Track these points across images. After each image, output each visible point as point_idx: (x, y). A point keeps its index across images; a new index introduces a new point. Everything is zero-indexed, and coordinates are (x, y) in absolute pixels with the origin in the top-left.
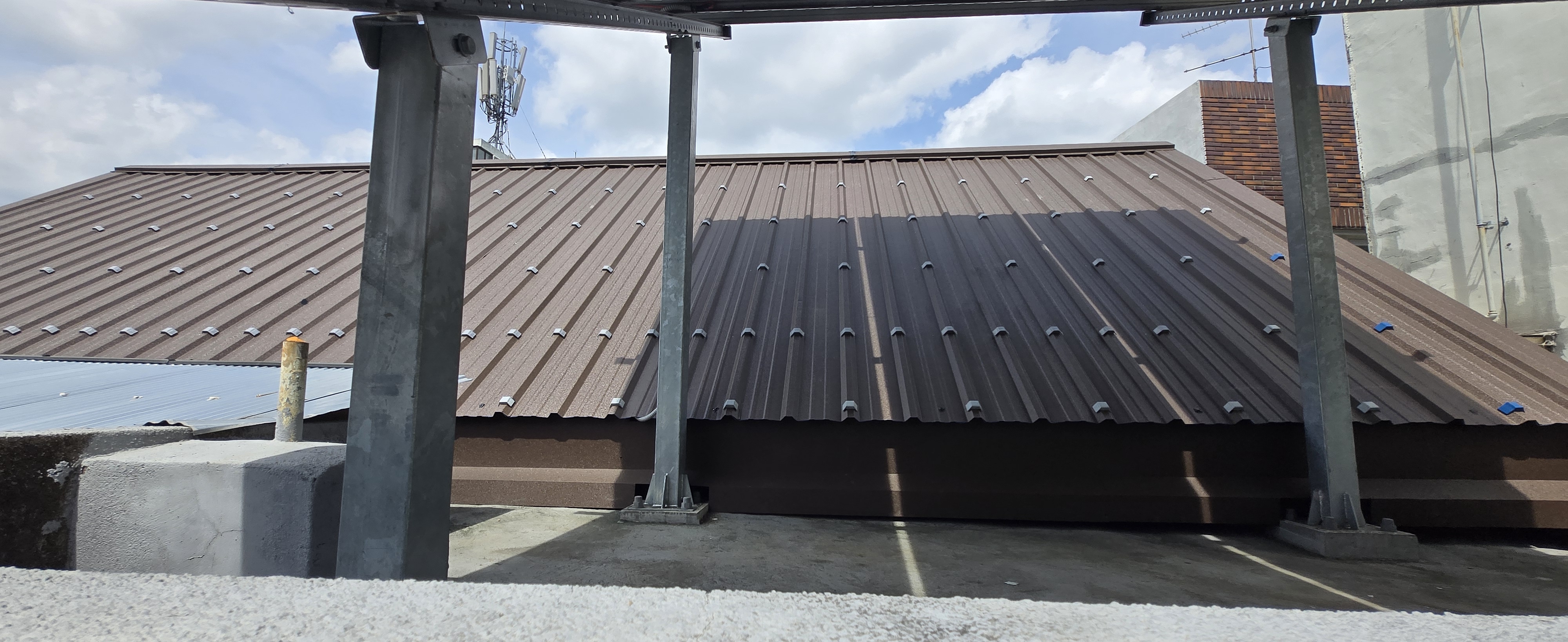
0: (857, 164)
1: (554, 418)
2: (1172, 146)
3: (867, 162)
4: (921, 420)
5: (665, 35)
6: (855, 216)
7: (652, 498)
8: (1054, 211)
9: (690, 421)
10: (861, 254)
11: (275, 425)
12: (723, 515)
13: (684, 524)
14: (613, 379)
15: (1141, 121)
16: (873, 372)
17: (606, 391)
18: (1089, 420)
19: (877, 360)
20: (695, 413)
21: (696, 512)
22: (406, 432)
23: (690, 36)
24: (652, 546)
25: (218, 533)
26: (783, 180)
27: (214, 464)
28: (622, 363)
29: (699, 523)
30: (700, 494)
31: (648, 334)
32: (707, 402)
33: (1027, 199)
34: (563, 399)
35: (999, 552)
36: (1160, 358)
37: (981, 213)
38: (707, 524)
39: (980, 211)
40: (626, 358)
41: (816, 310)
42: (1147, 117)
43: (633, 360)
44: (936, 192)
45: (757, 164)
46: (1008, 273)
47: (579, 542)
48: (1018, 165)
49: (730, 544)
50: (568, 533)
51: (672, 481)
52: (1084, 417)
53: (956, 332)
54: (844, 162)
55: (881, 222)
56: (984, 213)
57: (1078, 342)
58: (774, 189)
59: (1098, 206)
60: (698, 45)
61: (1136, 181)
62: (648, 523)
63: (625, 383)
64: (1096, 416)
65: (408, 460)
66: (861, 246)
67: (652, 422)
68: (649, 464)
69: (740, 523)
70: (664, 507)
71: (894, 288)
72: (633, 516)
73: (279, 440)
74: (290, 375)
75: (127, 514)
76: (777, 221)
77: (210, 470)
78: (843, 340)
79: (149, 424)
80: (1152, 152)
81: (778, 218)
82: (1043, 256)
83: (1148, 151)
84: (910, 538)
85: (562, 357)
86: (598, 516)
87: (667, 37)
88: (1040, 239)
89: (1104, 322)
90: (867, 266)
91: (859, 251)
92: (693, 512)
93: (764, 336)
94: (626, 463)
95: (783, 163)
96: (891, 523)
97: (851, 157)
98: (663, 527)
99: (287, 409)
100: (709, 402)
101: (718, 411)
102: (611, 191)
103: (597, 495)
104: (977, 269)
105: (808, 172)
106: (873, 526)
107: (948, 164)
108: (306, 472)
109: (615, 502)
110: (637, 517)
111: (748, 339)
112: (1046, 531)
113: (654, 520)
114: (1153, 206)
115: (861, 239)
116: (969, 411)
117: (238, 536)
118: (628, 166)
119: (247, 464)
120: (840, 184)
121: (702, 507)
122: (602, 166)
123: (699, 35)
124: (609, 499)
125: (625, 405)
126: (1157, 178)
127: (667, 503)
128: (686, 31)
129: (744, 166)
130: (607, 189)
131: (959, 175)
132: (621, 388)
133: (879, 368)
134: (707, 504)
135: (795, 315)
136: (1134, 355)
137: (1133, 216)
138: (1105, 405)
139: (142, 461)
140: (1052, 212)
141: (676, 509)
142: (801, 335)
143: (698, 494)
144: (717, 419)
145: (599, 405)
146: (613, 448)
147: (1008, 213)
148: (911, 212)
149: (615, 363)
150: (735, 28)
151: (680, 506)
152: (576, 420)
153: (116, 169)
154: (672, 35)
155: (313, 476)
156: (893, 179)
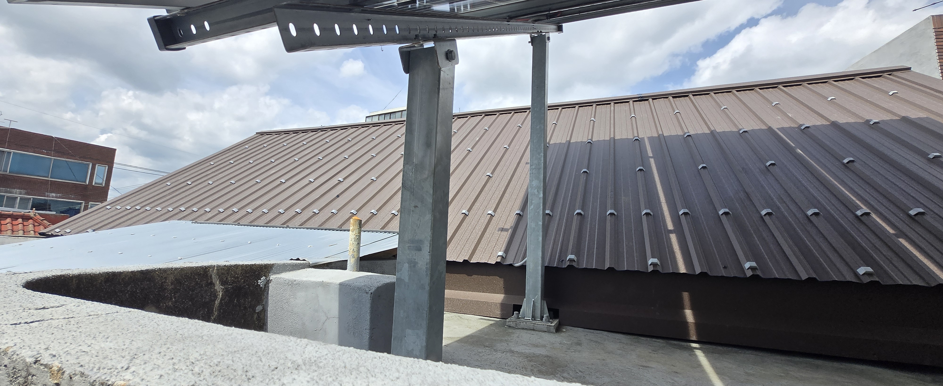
0: (643, 102)
1: (465, 261)
2: (909, 69)
3: (650, 100)
4: (709, 273)
5: (529, 35)
6: (645, 136)
7: (524, 314)
8: (804, 124)
9: (546, 267)
10: (652, 161)
11: (347, 262)
12: (569, 328)
13: (546, 331)
14: (497, 240)
15: (874, 52)
16: (669, 240)
17: (494, 248)
18: (854, 280)
19: (671, 232)
20: (549, 262)
21: (553, 325)
22: (426, 272)
23: (543, 34)
24: (530, 344)
25: (328, 318)
26: (593, 116)
27: (325, 282)
28: (502, 231)
29: (555, 332)
30: (554, 314)
31: (517, 214)
32: (556, 256)
33: (779, 117)
34: (470, 252)
35: (782, 374)
36: (918, 234)
37: (742, 129)
38: (560, 333)
39: (741, 127)
40: (504, 228)
41: (623, 198)
42: (880, 49)
43: (508, 230)
44: (704, 117)
45: (575, 107)
46: (769, 170)
47: (486, 337)
48: (768, 93)
49: (579, 348)
50: (479, 331)
51: (537, 304)
52: (850, 278)
53: (731, 213)
54: (634, 101)
55: (664, 138)
56: (744, 129)
57: (837, 221)
58: (588, 122)
59: (842, 119)
60: (549, 38)
61: (876, 97)
62: (523, 329)
63: (505, 243)
64: (862, 278)
65: (427, 288)
66: (651, 155)
67: (523, 267)
68: (522, 293)
69: (581, 334)
70: (532, 320)
71: (679, 183)
72: (514, 324)
73: (349, 270)
74: (355, 236)
75: (289, 305)
76: (591, 142)
77: (324, 285)
78: (644, 218)
79: (292, 259)
80: (890, 75)
81: (592, 140)
82: (798, 158)
83: (885, 75)
84: (707, 356)
85: (467, 227)
86: (493, 322)
87: (530, 36)
88: (794, 145)
89: (860, 206)
90: (657, 168)
91: (650, 159)
92: (551, 325)
93: (590, 215)
94: (507, 291)
95: (592, 105)
96: (688, 344)
97: (639, 97)
98: (533, 332)
99: (353, 254)
100: (557, 256)
101: (564, 262)
102: (488, 129)
103: (490, 309)
104: (743, 168)
105: (609, 110)
106: (675, 345)
107: (712, 97)
108: (367, 289)
109: (501, 314)
110: (516, 325)
111: (580, 216)
112: (819, 362)
113: (526, 328)
114: (895, 116)
115: (650, 151)
116: (748, 269)
117: (336, 320)
118: (496, 114)
119: (340, 283)
120: (632, 115)
121: (555, 322)
122: (481, 115)
123: (549, 32)
124: (498, 312)
125: (506, 256)
126: (897, 94)
127: (534, 317)
128: (541, 31)
129: (567, 109)
130: (485, 128)
131: (721, 104)
132: (502, 246)
133: (673, 237)
134: (558, 320)
135: (609, 202)
136: (892, 231)
137: (877, 124)
138: (869, 269)
139: (295, 279)
140: (801, 125)
141: (540, 322)
142: (614, 215)
143: (552, 313)
144: (563, 267)
145: (491, 255)
146: (499, 282)
147: (764, 127)
148: (686, 131)
149: (498, 231)
150: (565, 25)
151: (542, 319)
152: (478, 264)
153: (257, 133)
154: (533, 35)
155: (371, 291)
156: (671, 110)
